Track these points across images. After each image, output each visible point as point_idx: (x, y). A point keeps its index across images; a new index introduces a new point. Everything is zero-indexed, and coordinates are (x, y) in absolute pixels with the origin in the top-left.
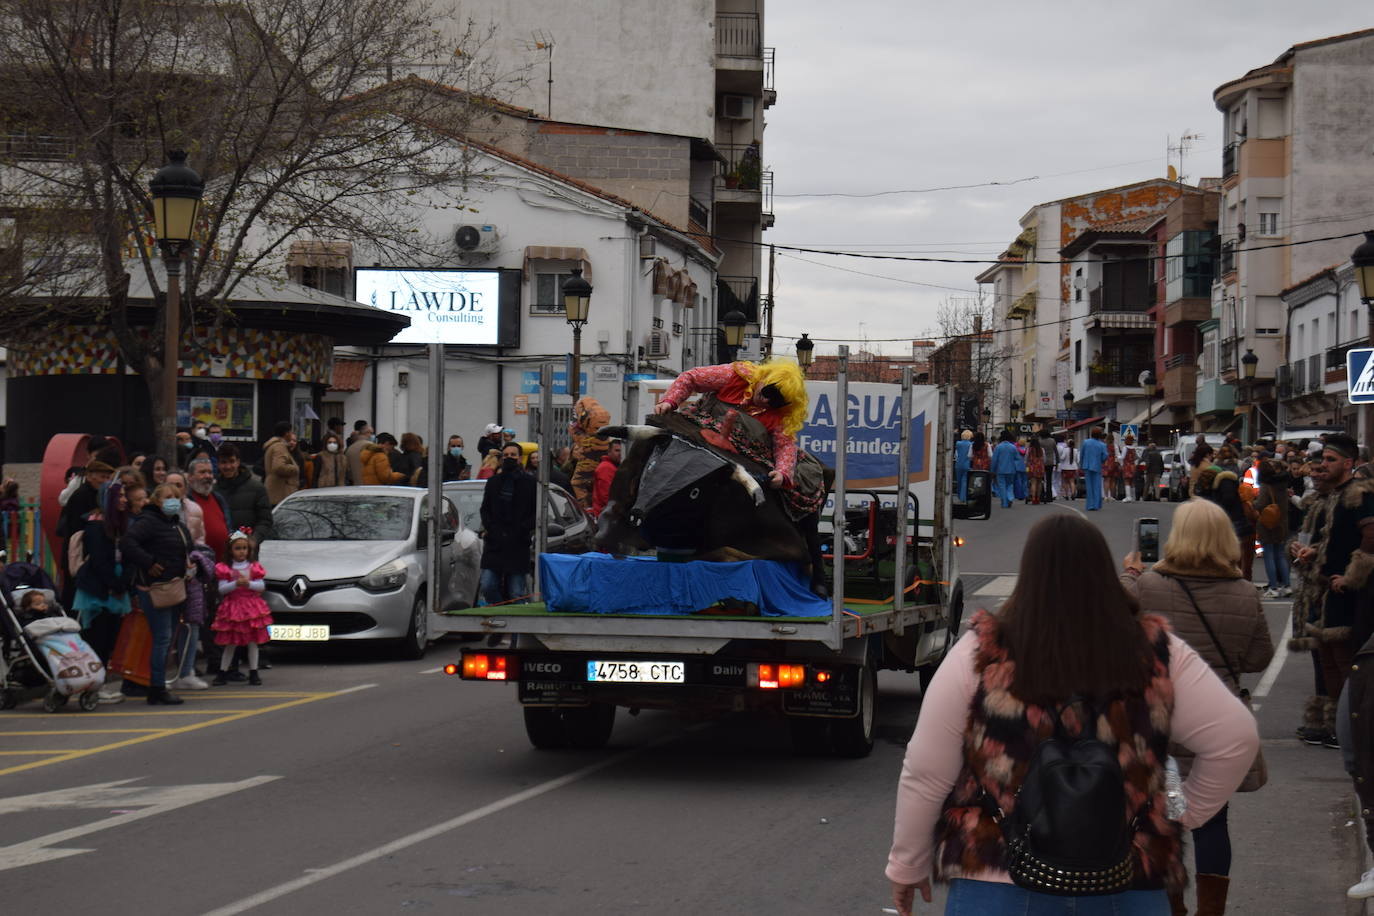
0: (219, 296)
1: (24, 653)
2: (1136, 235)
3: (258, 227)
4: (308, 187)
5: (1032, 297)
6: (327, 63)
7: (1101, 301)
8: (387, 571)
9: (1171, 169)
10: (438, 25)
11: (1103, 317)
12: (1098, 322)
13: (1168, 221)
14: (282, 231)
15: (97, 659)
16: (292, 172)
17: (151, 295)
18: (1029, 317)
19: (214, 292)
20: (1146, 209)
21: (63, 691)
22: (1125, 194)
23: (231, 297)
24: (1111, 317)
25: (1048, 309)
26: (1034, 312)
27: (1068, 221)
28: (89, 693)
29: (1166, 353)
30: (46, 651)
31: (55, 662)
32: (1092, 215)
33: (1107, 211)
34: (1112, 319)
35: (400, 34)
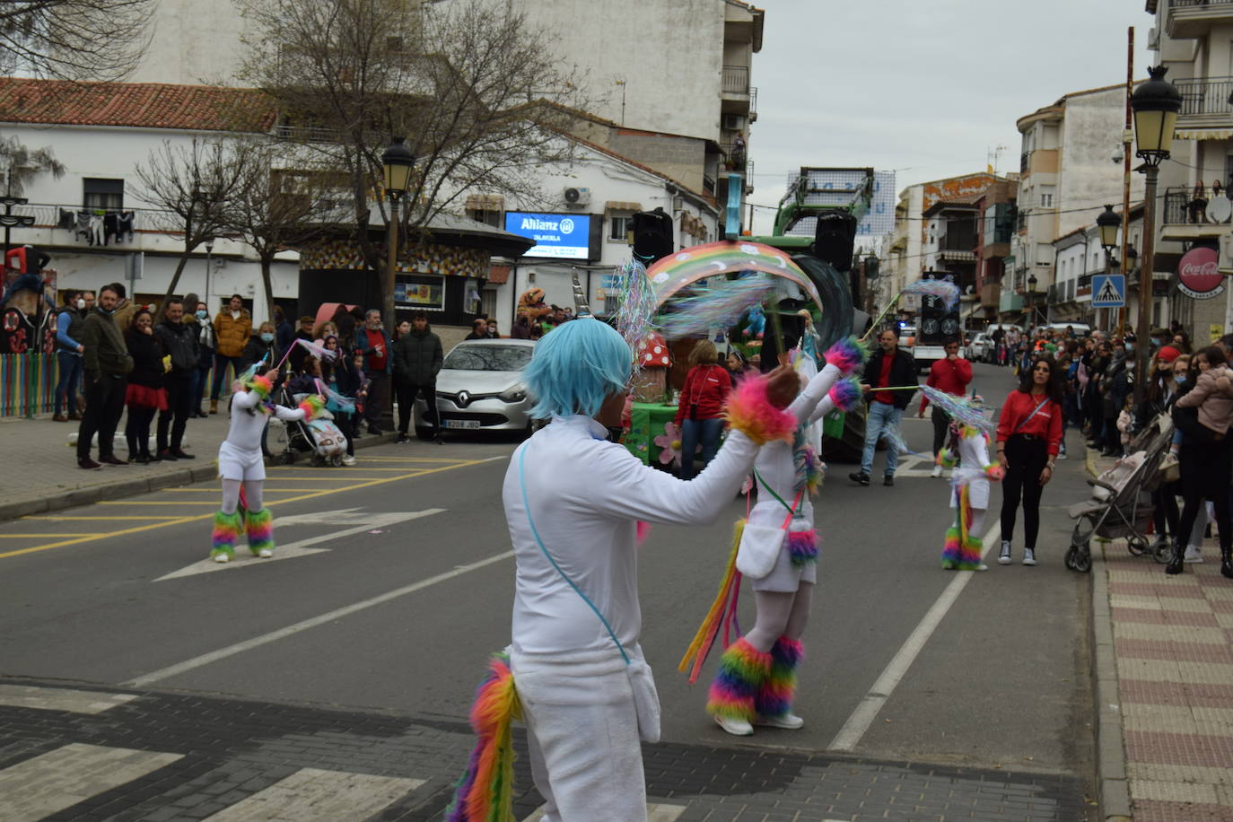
0: (423, 225)
1: (299, 431)
2: (968, 205)
3: (447, 183)
4: (477, 161)
5: (905, 240)
7: (945, 244)
8: (516, 390)
9: (990, 167)
10: (555, 66)
11: (946, 253)
12: (943, 256)
13: (987, 198)
14: (460, 187)
15: (342, 435)
16: (468, 152)
17: (382, 223)
18: (903, 252)
19: (419, 222)
20: (974, 190)
21: (322, 453)
22: (962, 180)
23: (430, 226)
24: (951, 253)
25: (914, 248)
26: (906, 249)
27: (928, 196)
28: (336, 455)
29: (983, 275)
30: (312, 430)
31: (317, 437)
32: (942, 193)
33: (950, 190)
34: (951, 255)
35: (534, 72)
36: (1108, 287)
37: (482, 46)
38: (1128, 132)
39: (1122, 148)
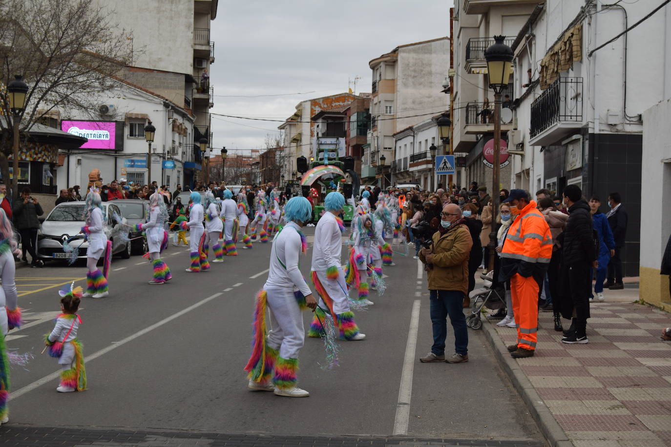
0: (26, 131)
2: (339, 113)
4: (62, 89)
5: (300, 134)
6: (68, 44)
9: (350, 90)
10: (111, 30)
13: (351, 108)
16: (55, 84)
18: (299, 142)
19: (25, 128)
20: (341, 104)
22: (333, 98)
23: (31, 131)
25: (306, 139)
26: (301, 140)
27: (313, 107)
29: (350, 155)
32: (322, 105)
33: (327, 104)
35: (98, 32)
36: (445, 163)
37: (63, 19)
38: (452, 70)
39: (448, 80)
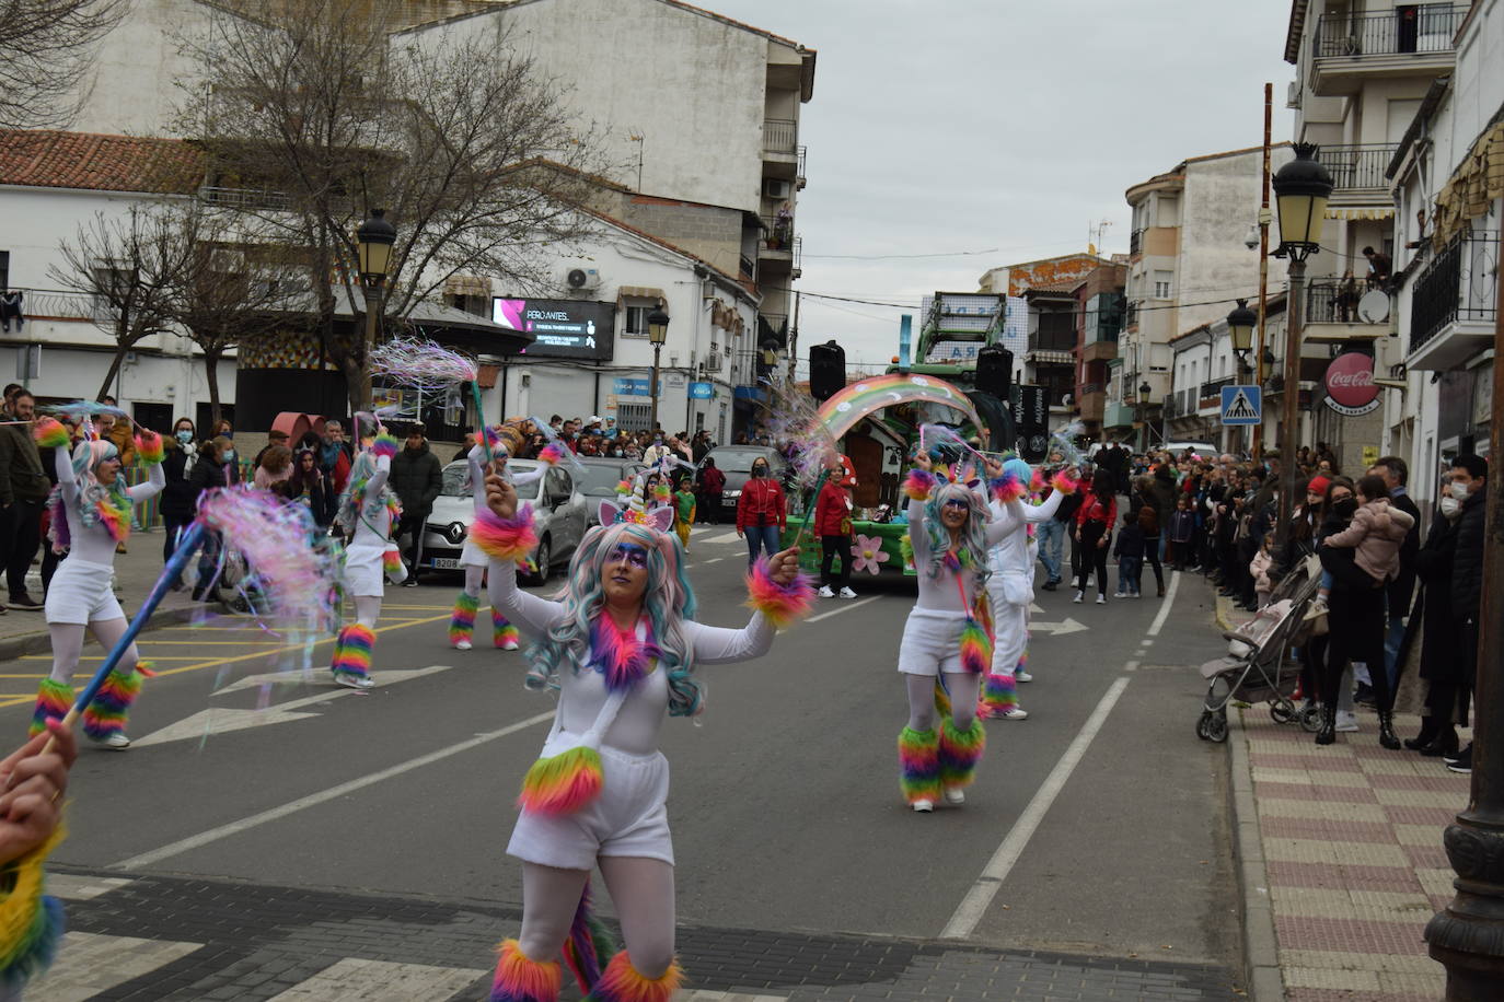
0: (402, 316)
2: (1064, 294)
3: (432, 266)
4: (470, 238)
7: (1037, 342)
9: (1092, 247)
10: (569, 123)
11: (1038, 353)
12: (1034, 357)
13: (1089, 285)
14: (449, 270)
16: (458, 227)
17: (351, 312)
19: (398, 313)
20: (1072, 275)
22: (1056, 263)
23: (412, 316)
24: (1043, 354)
27: (1015, 281)
29: (1083, 381)
32: (1032, 278)
33: (1043, 277)
34: (1044, 355)
35: (542, 129)
36: (1241, 400)
37: (478, 96)
38: (1265, 211)
39: (1258, 231)
